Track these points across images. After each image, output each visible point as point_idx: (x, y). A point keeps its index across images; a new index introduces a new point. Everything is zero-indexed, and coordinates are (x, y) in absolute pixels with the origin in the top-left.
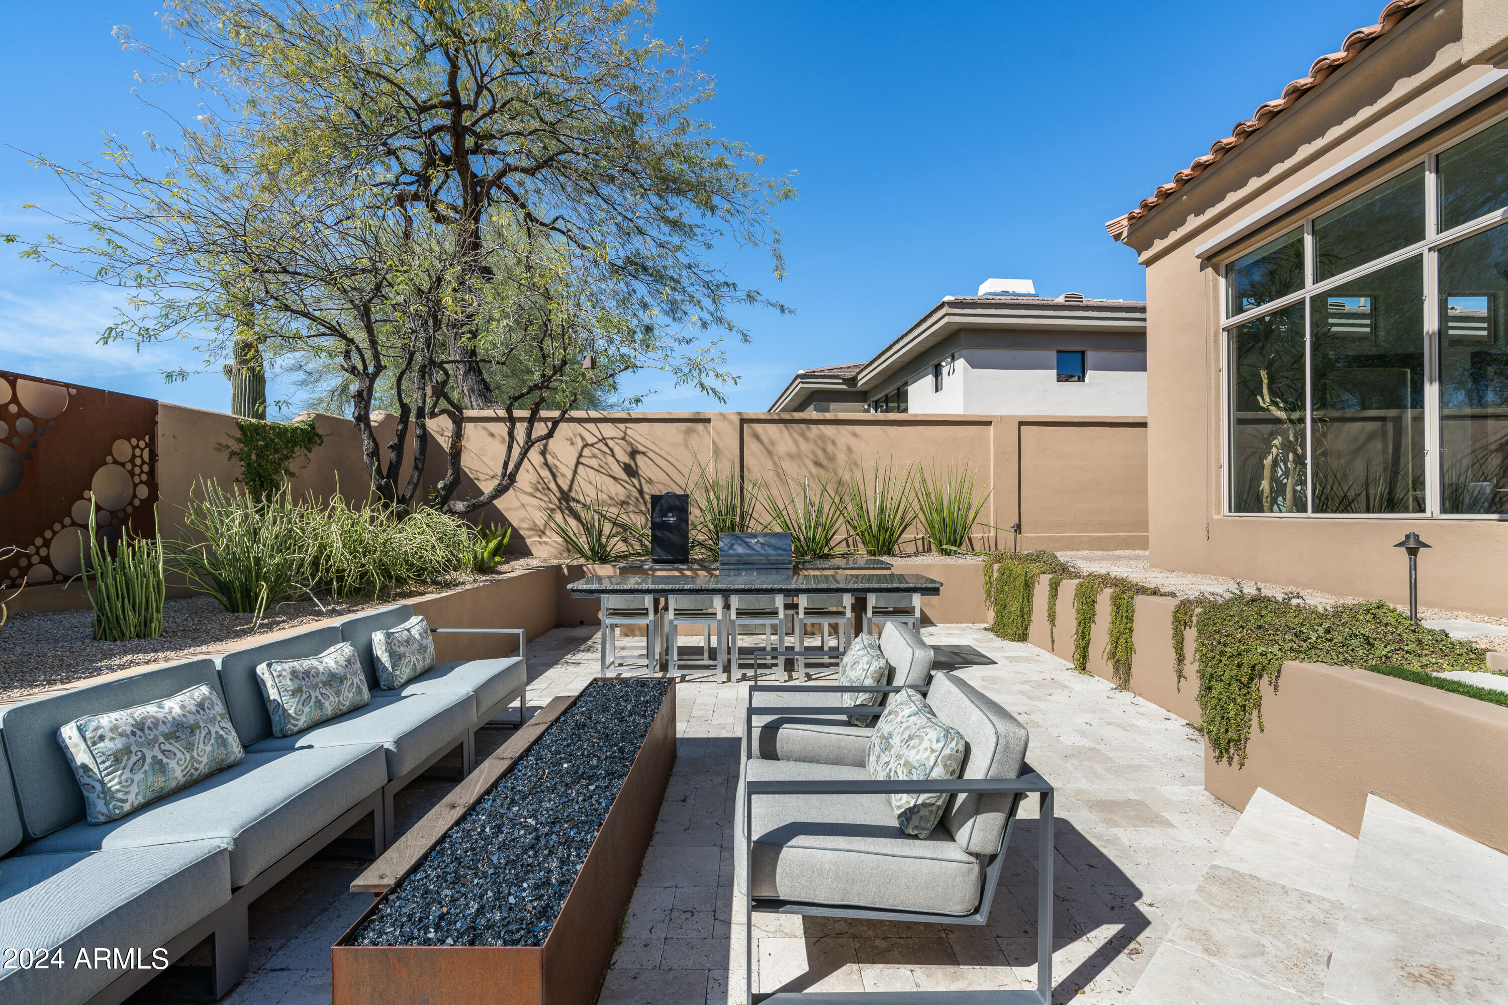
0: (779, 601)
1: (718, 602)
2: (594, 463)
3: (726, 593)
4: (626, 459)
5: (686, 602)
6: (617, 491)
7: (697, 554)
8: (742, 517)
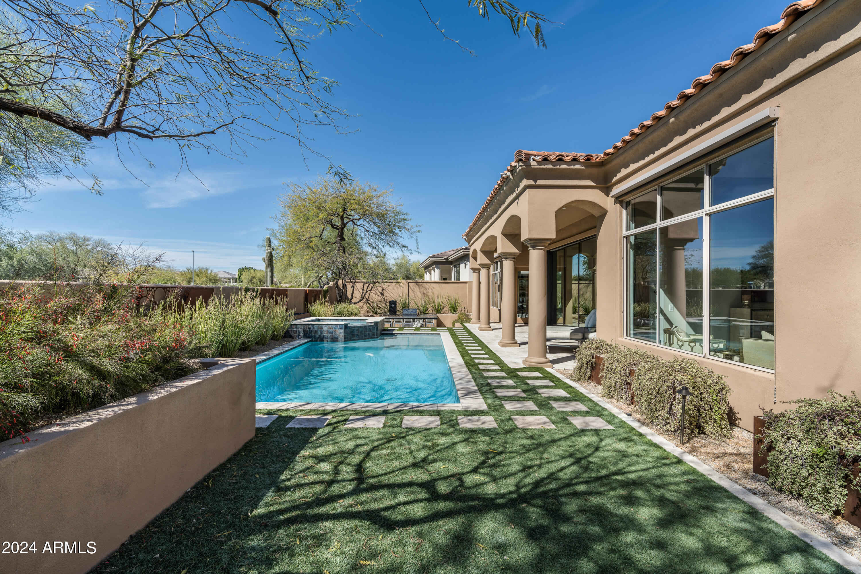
0: (412, 320)
1: (402, 320)
2: (374, 292)
3: (403, 319)
4: (381, 291)
5: (397, 320)
6: (379, 299)
7: (398, 313)
8: (408, 304)
